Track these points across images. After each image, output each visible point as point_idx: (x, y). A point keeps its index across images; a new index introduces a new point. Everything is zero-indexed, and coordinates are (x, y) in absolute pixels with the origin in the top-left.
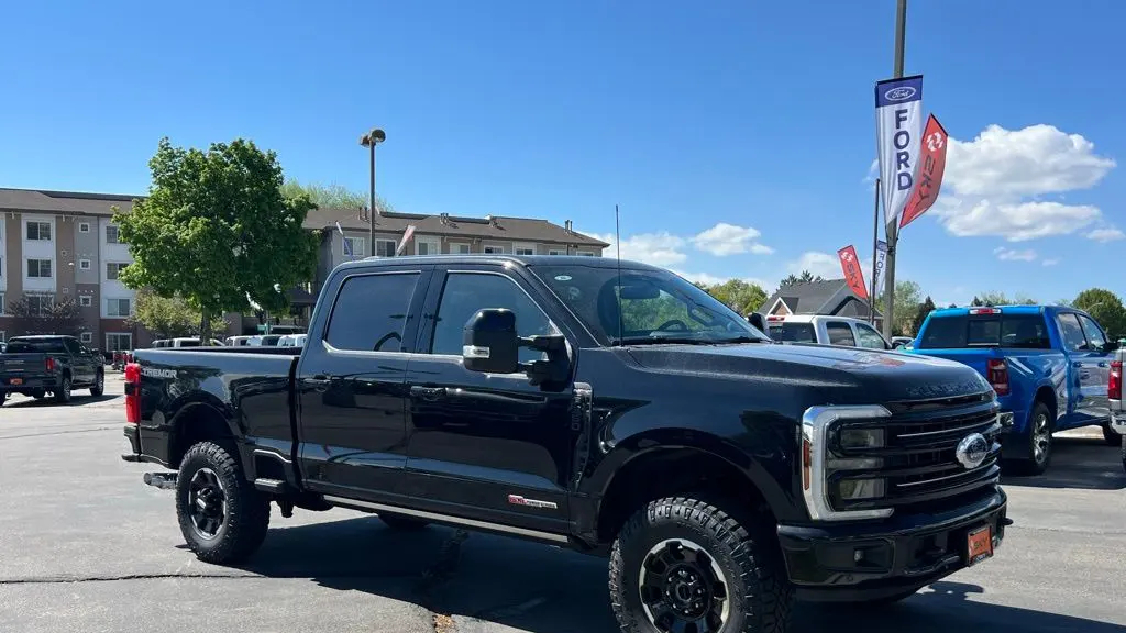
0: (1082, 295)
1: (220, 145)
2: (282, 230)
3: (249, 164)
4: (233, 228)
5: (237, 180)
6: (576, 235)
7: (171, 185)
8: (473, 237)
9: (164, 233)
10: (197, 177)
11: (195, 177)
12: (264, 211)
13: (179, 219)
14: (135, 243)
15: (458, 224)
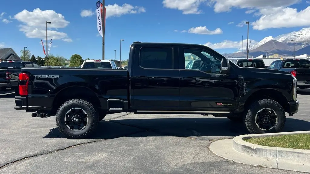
0: (73, 56)
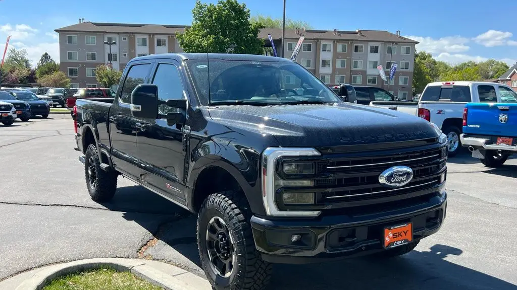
1: (221, 1)
2: (247, 40)
3: (234, 10)
4: (226, 40)
5: (228, 16)
6: (402, 38)
7: (200, 21)
8: (349, 40)
9: (197, 42)
10: (212, 17)
11: (211, 16)
12: (240, 32)
13: (203, 36)
14: (185, 47)
15: (342, 34)
